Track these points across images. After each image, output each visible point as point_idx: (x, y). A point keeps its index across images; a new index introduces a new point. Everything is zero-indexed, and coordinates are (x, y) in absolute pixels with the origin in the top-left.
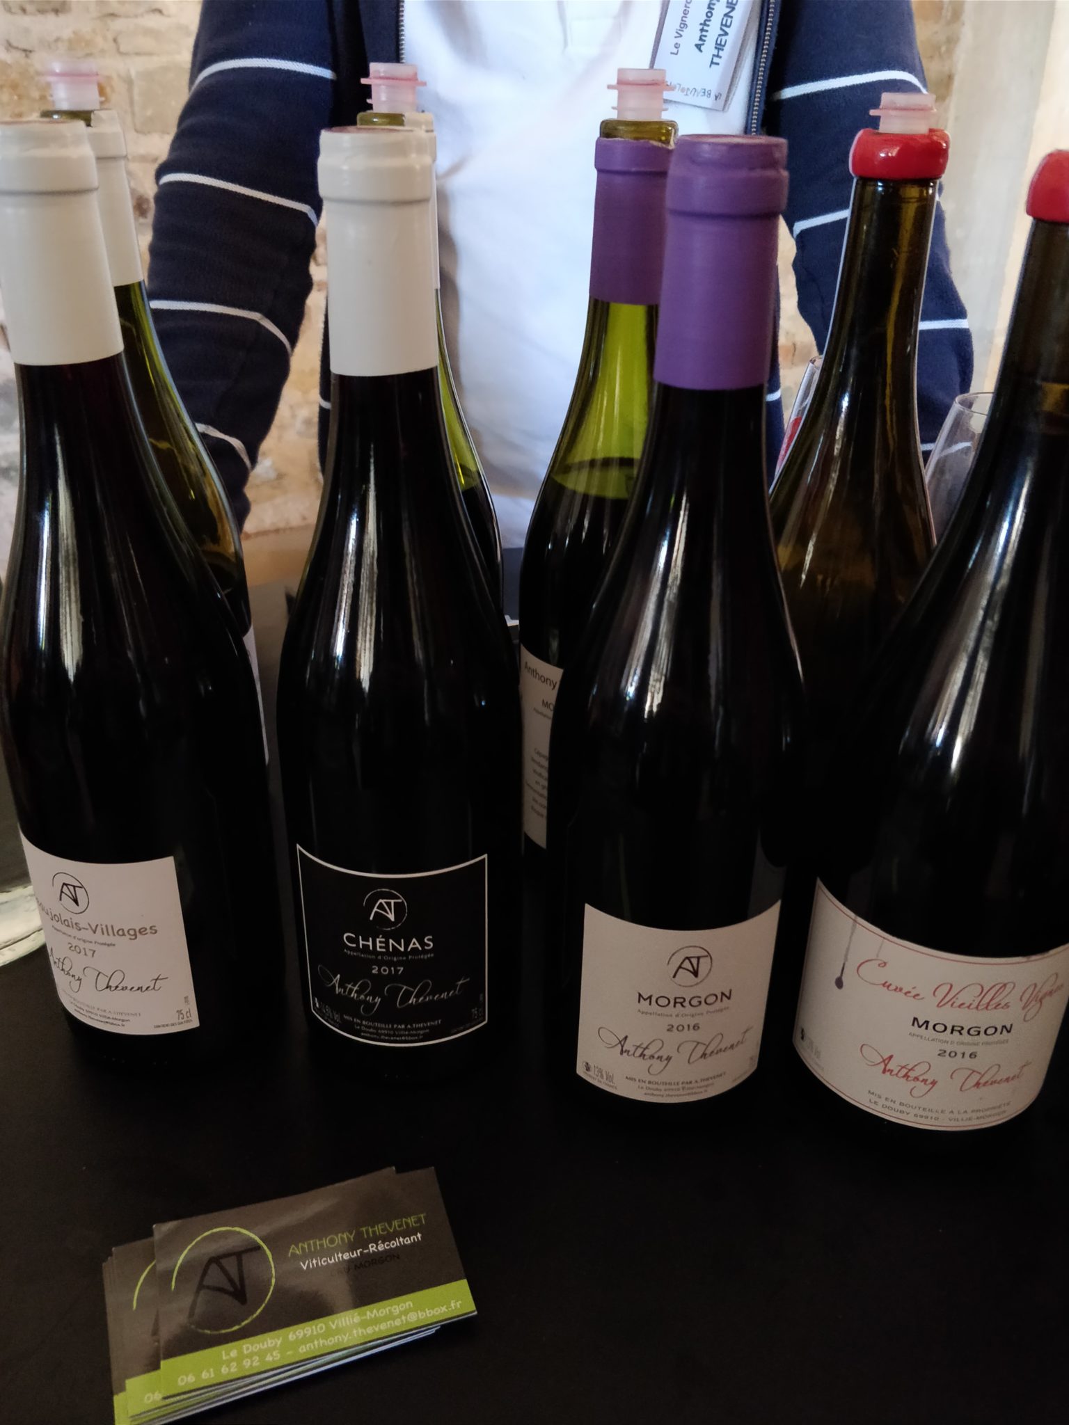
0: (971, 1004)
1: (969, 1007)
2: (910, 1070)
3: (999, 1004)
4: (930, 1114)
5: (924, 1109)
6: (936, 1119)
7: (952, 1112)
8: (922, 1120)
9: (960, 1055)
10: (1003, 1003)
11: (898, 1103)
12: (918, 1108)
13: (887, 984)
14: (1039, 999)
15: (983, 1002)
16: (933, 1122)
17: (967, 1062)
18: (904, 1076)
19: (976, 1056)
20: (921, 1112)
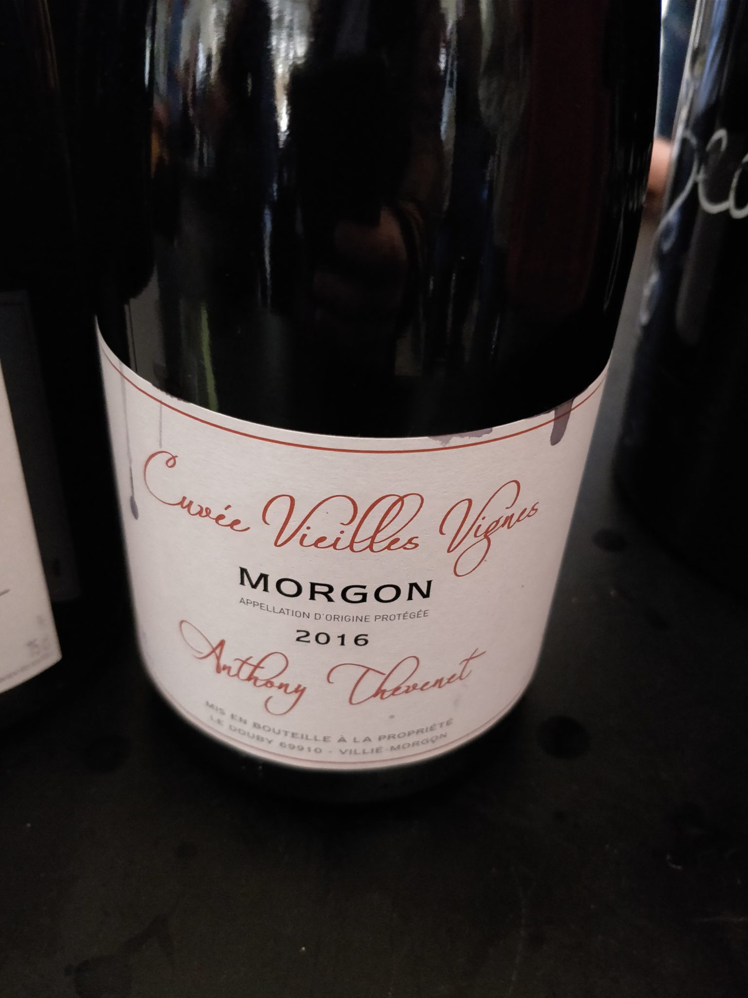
0: (338, 539)
1: (334, 545)
2: (257, 667)
3: (397, 540)
4: (305, 744)
5: (293, 735)
6: (318, 751)
7: (342, 740)
8: (295, 753)
9: (335, 641)
10: (404, 538)
11: (250, 723)
12: (282, 733)
13: (186, 503)
14: (482, 530)
15: (361, 535)
16: (312, 756)
17: (351, 652)
18: (249, 679)
19: (366, 642)
20: (288, 740)
